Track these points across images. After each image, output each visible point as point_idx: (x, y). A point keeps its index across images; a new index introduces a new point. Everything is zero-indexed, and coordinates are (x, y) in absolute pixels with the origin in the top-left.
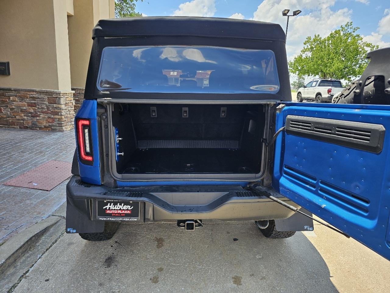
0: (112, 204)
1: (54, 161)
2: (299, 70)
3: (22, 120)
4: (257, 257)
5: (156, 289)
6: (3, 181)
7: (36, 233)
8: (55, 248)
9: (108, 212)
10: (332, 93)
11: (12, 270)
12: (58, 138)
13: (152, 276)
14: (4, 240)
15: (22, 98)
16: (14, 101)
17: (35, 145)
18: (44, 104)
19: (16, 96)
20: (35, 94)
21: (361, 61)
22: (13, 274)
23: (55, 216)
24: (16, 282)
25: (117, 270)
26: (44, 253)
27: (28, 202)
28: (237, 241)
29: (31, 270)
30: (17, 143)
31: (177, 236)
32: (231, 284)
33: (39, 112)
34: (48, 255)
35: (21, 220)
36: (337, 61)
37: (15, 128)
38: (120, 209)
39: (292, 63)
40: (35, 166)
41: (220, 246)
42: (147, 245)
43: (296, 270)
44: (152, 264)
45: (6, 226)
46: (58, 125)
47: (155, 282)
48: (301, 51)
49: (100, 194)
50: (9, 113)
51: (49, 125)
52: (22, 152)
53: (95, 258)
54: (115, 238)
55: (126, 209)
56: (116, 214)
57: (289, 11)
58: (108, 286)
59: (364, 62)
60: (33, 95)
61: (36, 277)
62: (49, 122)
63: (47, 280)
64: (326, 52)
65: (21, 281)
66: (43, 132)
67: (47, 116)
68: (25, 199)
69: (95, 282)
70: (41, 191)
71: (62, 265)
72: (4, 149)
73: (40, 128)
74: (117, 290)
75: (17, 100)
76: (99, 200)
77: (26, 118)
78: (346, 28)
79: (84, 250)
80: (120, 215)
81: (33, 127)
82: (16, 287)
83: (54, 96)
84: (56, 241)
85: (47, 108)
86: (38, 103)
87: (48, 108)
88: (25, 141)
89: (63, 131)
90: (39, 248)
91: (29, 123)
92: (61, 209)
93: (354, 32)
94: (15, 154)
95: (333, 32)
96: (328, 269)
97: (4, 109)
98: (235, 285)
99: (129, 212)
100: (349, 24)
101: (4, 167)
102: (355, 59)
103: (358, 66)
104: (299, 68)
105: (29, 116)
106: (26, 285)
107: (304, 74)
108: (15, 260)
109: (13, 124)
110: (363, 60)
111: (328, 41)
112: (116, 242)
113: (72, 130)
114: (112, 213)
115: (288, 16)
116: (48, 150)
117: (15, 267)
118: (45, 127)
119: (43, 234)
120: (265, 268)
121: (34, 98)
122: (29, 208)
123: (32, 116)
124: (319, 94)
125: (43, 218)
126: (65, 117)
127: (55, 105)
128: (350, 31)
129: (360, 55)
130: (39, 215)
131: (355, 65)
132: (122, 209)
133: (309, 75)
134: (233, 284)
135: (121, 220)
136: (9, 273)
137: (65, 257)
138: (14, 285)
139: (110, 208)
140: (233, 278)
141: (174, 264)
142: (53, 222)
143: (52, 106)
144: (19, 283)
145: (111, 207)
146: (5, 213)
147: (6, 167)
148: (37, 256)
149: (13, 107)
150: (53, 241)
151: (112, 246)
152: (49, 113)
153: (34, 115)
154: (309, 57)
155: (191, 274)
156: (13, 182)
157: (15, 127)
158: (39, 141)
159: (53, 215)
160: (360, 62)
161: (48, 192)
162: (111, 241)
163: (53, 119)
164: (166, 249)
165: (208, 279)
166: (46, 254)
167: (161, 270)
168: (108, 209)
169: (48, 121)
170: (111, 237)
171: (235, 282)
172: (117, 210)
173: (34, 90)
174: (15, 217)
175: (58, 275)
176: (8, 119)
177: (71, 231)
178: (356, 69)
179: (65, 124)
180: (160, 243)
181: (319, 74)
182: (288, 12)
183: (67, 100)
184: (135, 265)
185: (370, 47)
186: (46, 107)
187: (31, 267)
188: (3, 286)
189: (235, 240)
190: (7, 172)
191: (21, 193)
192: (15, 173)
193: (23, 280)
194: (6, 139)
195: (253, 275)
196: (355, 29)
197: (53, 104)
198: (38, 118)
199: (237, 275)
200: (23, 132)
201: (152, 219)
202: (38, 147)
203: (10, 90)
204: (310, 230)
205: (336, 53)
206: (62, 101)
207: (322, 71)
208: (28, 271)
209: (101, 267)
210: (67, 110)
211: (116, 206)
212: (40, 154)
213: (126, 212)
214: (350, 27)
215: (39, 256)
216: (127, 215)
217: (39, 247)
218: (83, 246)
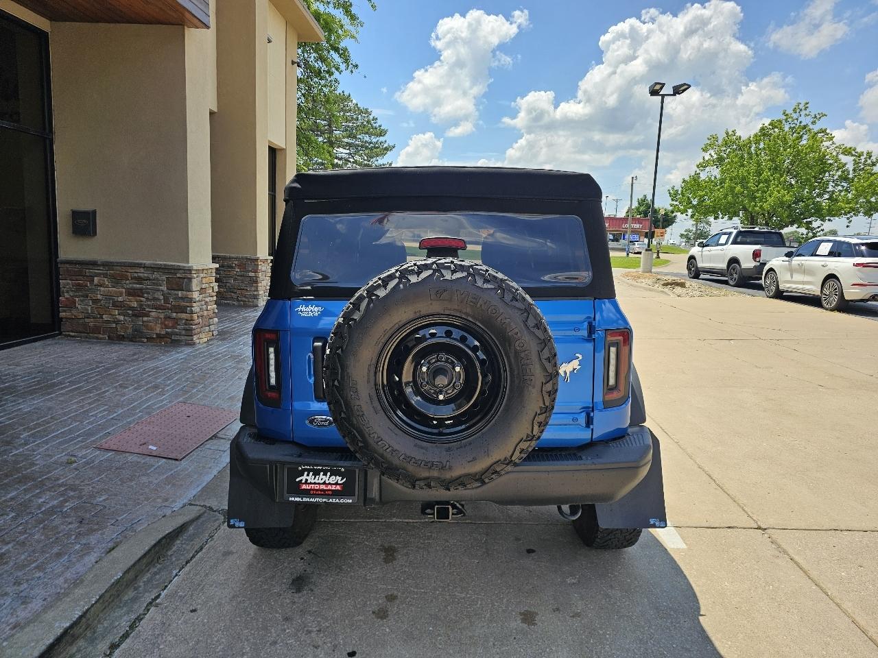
0: (311, 473)
1: (183, 404)
2: (694, 206)
3: (114, 322)
4: (568, 581)
5: (382, 628)
6: (94, 441)
7: (167, 532)
8: (202, 559)
9: (304, 487)
10: (762, 259)
11: (131, 594)
12: (185, 359)
13: (376, 608)
14: (115, 543)
15: (117, 280)
16: (101, 286)
17: (144, 372)
18: (158, 290)
19: (105, 275)
20: (143, 271)
21: (833, 185)
22: (134, 600)
23: (195, 505)
24: (141, 612)
25: (315, 598)
26: (183, 568)
27: (144, 479)
28: (533, 554)
29: (163, 594)
30: (109, 369)
31: (422, 543)
32: (516, 624)
33: (148, 306)
34: (190, 571)
35: (137, 511)
36: (777, 186)
37: (101, 339)
38: (324, 483)
39: (677, 191)
40: (149, 413)
41: (501, 562)
42: (366, 557)
43: (638, 604)
44: (375, 588)
45: (112, 519)
46: (183, 332)
47: (382, 618)
48: (698, 166)
49: (292, 455)
50: (89, 308)
51: (167, 333)
52: (121, 386)
53: (274, 576)
54: (307, 545)
55: (334, 482)
56: (317, 490)
57: (663, 85)
58: (299, 621)
59: (840, 188)
60: (139, 274)
61: (173, 606)
62: (167, 327)
63: (193, 611)
64: (753, 168)
65: (148, 610)
66: (154, 345)
67: (163, 314)
68: (137, 474)
69: (277, 615)
70: (164, 460)
71: (216, 587)
72: (87, 380)
73: (150, 339)
74: (315, 627)
75: (107, 283)
76: (290, 466)
77: (122, 318)
78: (795, 116)
79: (252, 564)
80: (324, 493)
81: (135, 337)
82: (141, 619)
83: (178, 275)
84: (201, 549)
85: (164, 299)
86: (147, 289)
87: (166, 300)
88: (122, 365)
89: (194, 344)
90: (174, 559)
91: (127, 328)
92: (205, 493)
93: (814, 123)
94: (108, 391)
95: (766, 124)
96: (698, 603)
97: (82, 301)
98: (525, 626)
99: (338, 488)
100: (801, 106)
101: (91, 414)
102: (820, 183)
103: (826, 196)
104: (695, 203)
105: (128, 315)
106: (159, 618)
107: (706, 214)
108: (136, 577)
109: (96, 330)
110: (839, 183)
111: (757, 142)
112: (310, 552)
113: (210, 343)
114: (310, 490)
115: (663, 96)
116: (169, 382)
117: (136, 589)
118: (159, 336)
119: (178, 536)
120: (582, 598)
121: (140, 280)
122: (147, 490)
123: (133, 315)
124: (734, 261)
125: (174, 509)
126: (198, 317)
127: (180, 294)
128: (805, 121)
129: (831, 173)
130: (166, 504)
131: (820, 195)
132: (327, 482)
133: (716, 218)
134: (522, 622)
135: (325, 502)
136: (126, 598)
137: (219, 575)
138: (138, 617)
139: (307, 480)
140: (521, 614)
141: (415, 590)
142: (192, 516)
143: (175, 294)
144: (146, 614)
145: (309, 478)
146: (107, 499)
147: (95, 415)
148: (171, 573)
149: (99, 297)
150: (197, 547)
151: (302, 559)
152: (168, 309)
153: (139, 313)
154: (715, 177)
155: (446, 607)
156: (112, 443)
157: (101, 336)
158: (151, 364)
159: (191, 504)
160: (831, 189)
161: (177, 462)
162: (300, 551)
163: (176, 321)
164: (402, 566)
165: (476, 615)
166: (187, 569)
167: (391, 598)
168: (303, 482)
169: (165, 325)
170: (301, 543)
171: (524, 620)
172: (319, 484)
173: (141, 264)
174: (126, 505)
175: (211, 603)
176: (87, 320)
177: (237, 524)
178: (824, 204)
179: (199, 330)
180: (391, 555)
181: (739, 216)
182: (661, 88)
183: (204, 282)
184: (346, 589)
185: (852, 155)
186: (162, 297)
187: (163, 590)
188: (121, 617)
189: (530, 551)
190: (99, 425)
191: (130, 464)
192: (113, 426)
193: (152, 609)
194: (87, 360)
195: (558, 609)
196: (816, 117)
197: (176, 290)
198: (145, 319)
199: (529, 610)
200: (116, 347)
201: (377, 498)
202: (149, 376)
203: (94, 264)
204: (659, 527)
205: (775, 169)
206: (195, 285)
207: (745, 209)
208: (160, 595)
209: (284, 592)
210: (203, 303)
211: (317, 477)
212: (154, 392)
213: (333, 488)
214: (803, 113)
215: (174, 572)
216: (335, 494)
217: (173, 557)
218: (251, 557)
